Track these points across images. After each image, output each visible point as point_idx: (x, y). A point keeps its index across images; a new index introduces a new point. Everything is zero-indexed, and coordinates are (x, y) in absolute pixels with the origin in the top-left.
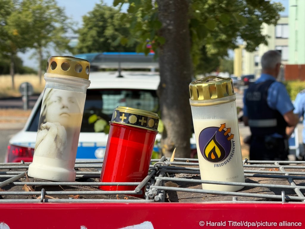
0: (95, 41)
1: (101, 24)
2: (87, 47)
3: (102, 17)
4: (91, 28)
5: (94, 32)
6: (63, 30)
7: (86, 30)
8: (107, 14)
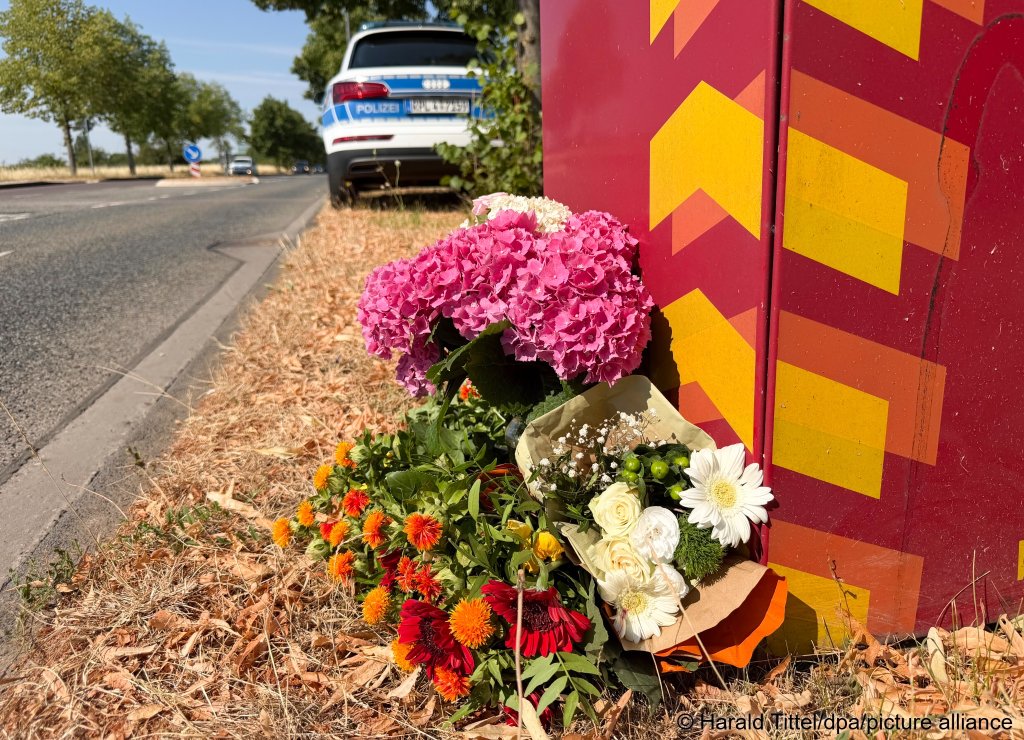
0: (267, 132)
1: (271, 116)
2: (261, 137)
3: (271, 110)
4: (262, 120)
5: (265, 123)
6: (239, 121)
7: (257, 122)
8: (275, 107)
